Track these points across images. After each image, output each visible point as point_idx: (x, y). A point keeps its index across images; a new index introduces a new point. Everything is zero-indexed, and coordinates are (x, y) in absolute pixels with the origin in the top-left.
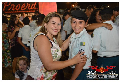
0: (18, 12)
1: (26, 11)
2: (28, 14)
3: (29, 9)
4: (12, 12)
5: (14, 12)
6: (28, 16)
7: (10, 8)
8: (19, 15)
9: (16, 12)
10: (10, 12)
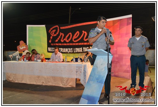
0: (68, 44)
1: (80, 44)
2: (83, 49)
3: (85, 40)
4: (60, 44)
5: (63, 44)
6: (82, 51)
7: (58, 39)
8: (70, 49)
9: (65, 44)
10: (57, 44)
